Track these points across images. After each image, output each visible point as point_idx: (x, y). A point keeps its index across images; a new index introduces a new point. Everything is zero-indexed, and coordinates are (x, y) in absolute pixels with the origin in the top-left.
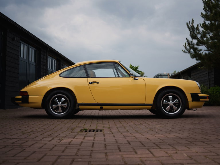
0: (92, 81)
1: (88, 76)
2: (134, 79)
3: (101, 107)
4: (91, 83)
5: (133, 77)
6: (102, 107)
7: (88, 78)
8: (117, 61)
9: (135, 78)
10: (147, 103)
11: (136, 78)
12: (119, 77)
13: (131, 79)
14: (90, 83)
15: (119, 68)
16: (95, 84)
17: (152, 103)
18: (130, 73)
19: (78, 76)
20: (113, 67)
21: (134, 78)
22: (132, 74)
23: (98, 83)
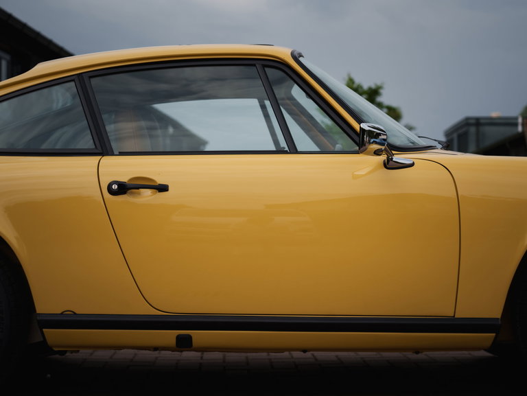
0: (124, 179)
1: (103, 148)
2: (389, 165)
3: (179, 338)
4: (121, 189)
5: (377, 153)
6: (189, 338)
7: (103, 154)
8: (283, 52)
9: (389, 160)
10: (465, 311)
11: (399, 158)
12: (293, 150)
13: (367, 163)
14: (110, 191)
15: (297, 93)
16: (147, 193)
17: (499, 316)
18: (364, 126)
19: (58, 146)
20: (258, 85)
21: (383, 157)
22: (373, 135)
23: (163, 188)
